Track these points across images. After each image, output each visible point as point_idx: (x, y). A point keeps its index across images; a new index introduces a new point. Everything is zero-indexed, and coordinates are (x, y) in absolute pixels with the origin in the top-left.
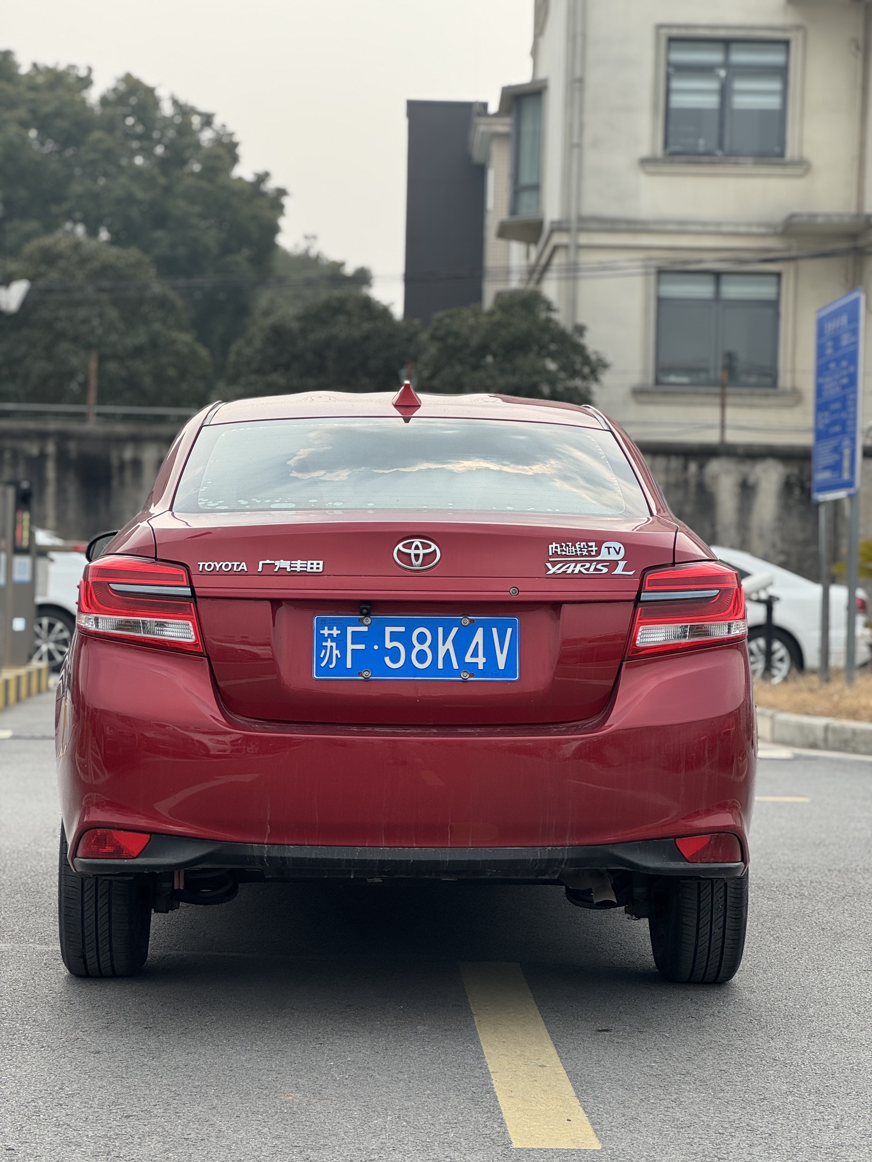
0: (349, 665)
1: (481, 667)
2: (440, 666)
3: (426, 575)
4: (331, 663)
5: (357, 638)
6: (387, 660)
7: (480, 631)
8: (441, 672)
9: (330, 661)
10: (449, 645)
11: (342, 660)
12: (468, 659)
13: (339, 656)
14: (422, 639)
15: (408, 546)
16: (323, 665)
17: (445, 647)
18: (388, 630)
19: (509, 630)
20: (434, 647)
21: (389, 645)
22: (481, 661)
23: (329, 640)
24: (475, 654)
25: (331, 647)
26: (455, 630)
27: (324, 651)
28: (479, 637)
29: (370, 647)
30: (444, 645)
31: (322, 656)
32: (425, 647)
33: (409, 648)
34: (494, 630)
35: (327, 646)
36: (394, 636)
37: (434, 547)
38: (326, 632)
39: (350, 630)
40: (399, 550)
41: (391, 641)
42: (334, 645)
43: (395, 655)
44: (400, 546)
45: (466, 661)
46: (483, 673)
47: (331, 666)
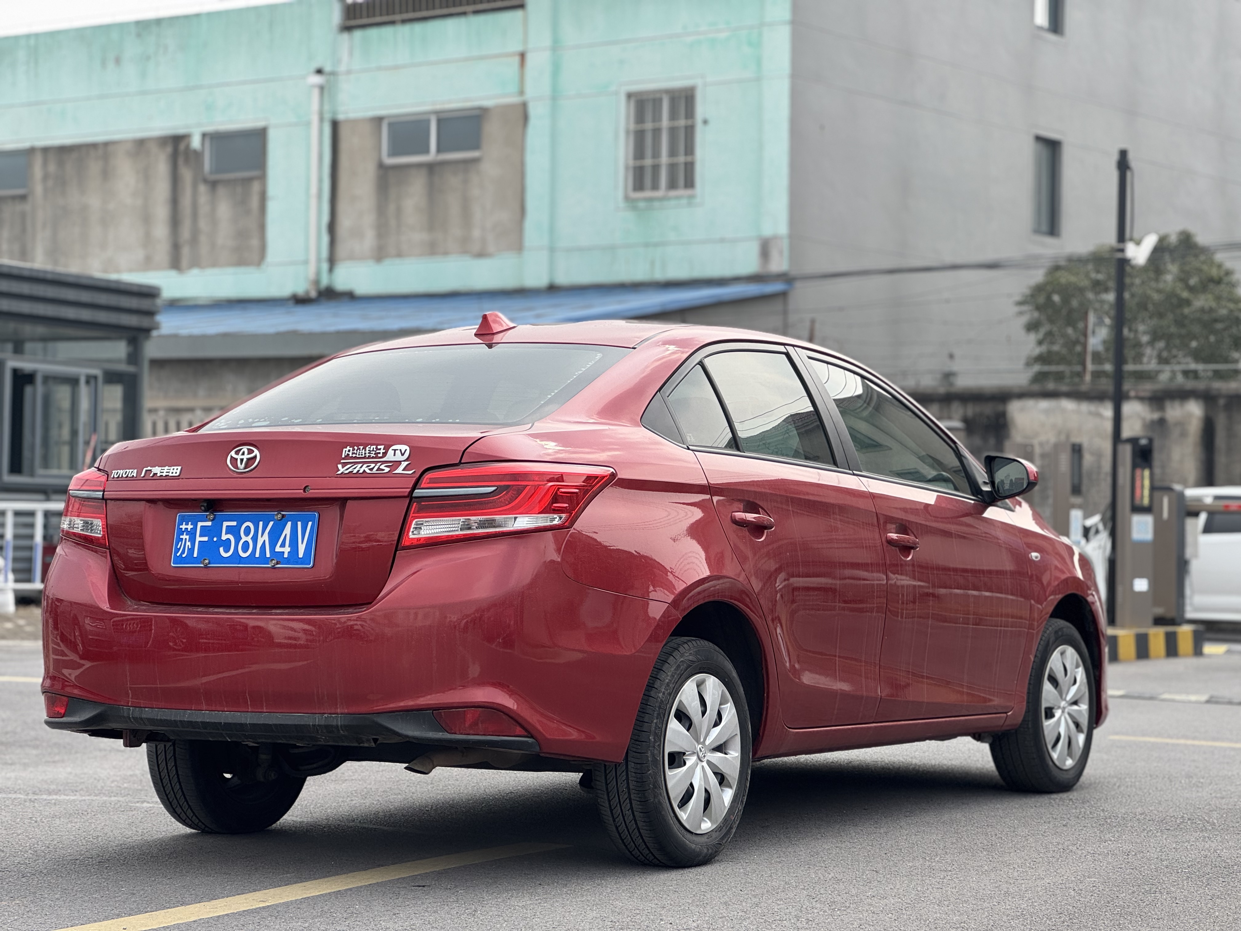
0: (195, 555)
1: (286, 556)
2: (257, 555)
3: (247, 476)
4: (184, 553)
5: (205, 531)
6: (221, 549)
7: (289, 524)
8: (258, 561)
9: (183, 552)
10: (266, 537)
11: (191, 550)
12: (278, 549)
13: (190, 547)
14: (247, 531)
15: (237, 453)
16: (178, 555)
17: (264, 538)
18: (225, 524)
19: (310, 523)
20: (255, 539)
21: (224, 537)
22: (287, 550)
23: (185, 533)
24: (283, 545)
25: (186, 539)
26: (271, 523)
27: (180, 543)
28: (287, 530)
29: (211, 539)
30: (262, 536)
31: (178, 547)
32: (249, 539)
33: (238, 539)
34: (299, 523)
35: (182, 539)
36: (229, 530)
37: (256, 452)
38: (183, 527)
39: (200, 524)
40: (232, 457)
41: (226, 534)
42: (187, 537)
43: (227, 545)
44: (233, 453)
45: (276, 550)
46: (288, 560)
47: (184, 556)
